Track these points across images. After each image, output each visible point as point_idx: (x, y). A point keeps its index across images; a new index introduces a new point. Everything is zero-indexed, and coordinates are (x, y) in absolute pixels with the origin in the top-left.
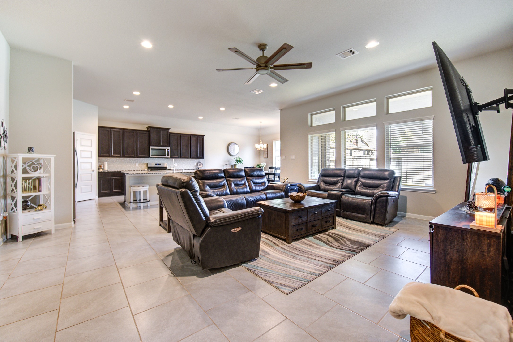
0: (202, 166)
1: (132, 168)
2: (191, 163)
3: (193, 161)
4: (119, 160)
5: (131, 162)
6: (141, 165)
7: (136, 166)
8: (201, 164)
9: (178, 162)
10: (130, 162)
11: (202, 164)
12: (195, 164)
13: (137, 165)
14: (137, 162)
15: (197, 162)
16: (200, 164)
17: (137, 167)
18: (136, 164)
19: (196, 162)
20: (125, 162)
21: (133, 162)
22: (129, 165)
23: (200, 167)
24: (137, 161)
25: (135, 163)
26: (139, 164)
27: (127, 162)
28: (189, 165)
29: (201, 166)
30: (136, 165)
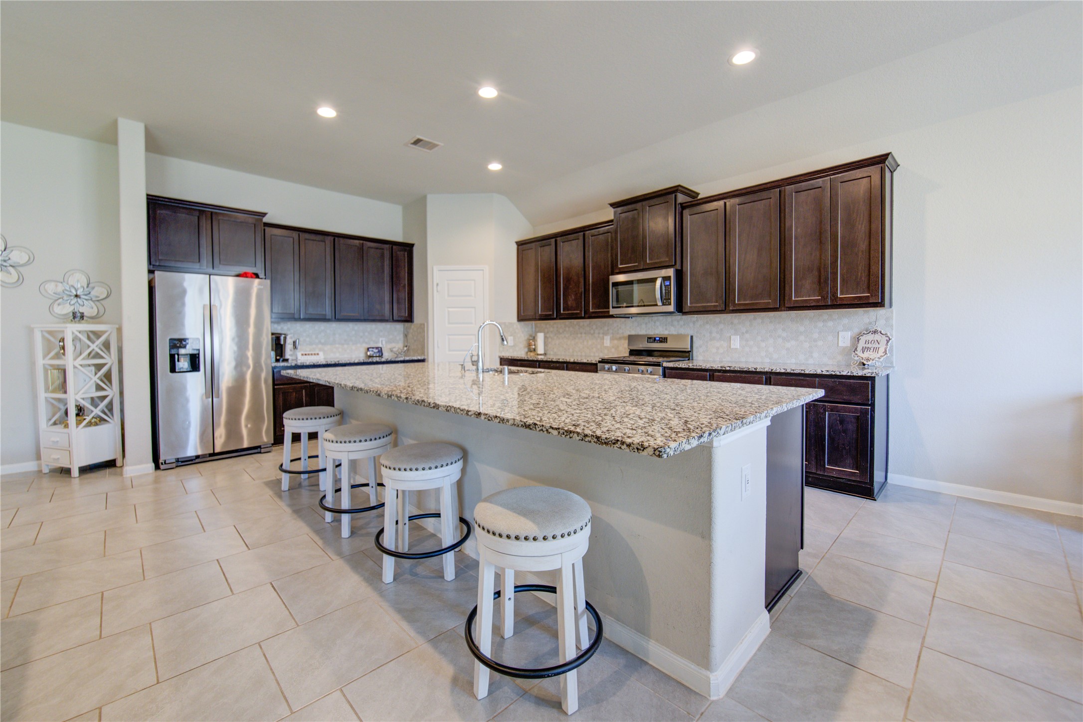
0: (882, 350)
1: (594, 350)
2: (816, 336)
3: (830, 324)
4: (569, 327)
5: (594, 333)
6: (616, 342)
7: (603, 343)
8: (877, 337)
9: (744, 330)
10: (592, 332)
11: (885, 339)
12: (845, 339)
13: (607, 342)
14: (605, 334)
15: (856, 331)
16: (870, 337)
17: (606, 347)
18: (603, 339)
19: (846, 329)
20: (581, 334)
21: (597, 331)
22: (590, 343)
23: (866, 355)
24: (606, 328)
25: (601, 335)
26: (612, 339)
27: (585, 333)
28: (806, 345)
29: (876, 350)
30: (605, 341)
